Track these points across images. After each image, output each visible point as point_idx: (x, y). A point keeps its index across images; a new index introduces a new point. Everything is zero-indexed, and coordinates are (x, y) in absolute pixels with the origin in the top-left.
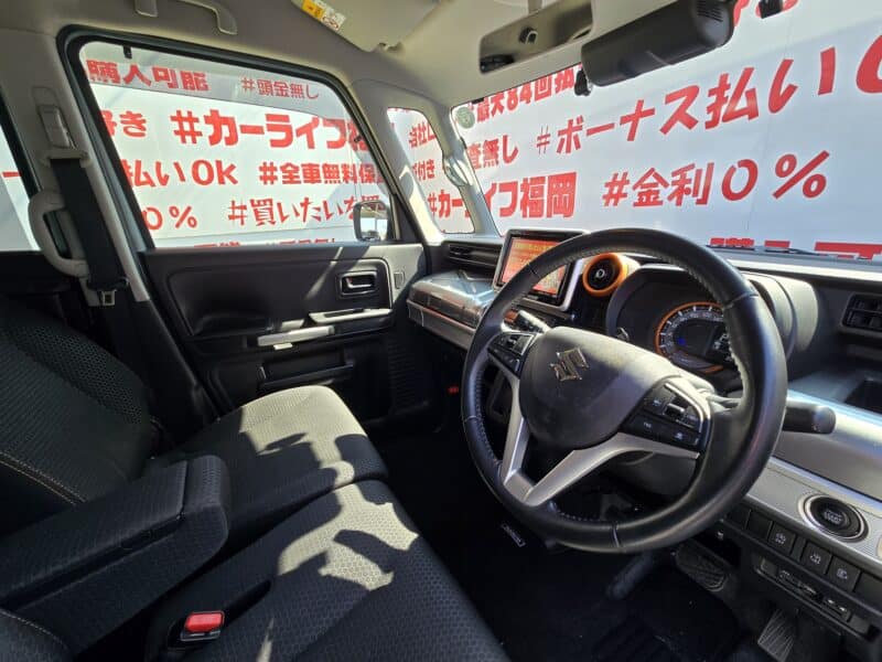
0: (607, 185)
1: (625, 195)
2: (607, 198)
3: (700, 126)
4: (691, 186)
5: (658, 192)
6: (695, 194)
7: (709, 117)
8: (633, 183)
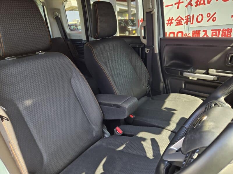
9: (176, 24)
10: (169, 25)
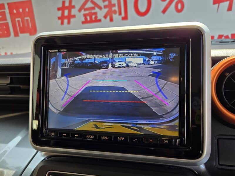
0: (59, 9)
1: (74, 16)
2: (62, 18)
4: (116, 8)
5: (95, 14)
6: (120, 14)
8: (78, 7)
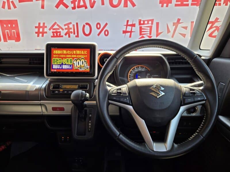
1: (46, 33)
3: (70, 8)
4: (72, 30)
5: (60, 32)
6: (74, 34)
7: (72, 5)
9: (52, 35)
10: (41, 35)
